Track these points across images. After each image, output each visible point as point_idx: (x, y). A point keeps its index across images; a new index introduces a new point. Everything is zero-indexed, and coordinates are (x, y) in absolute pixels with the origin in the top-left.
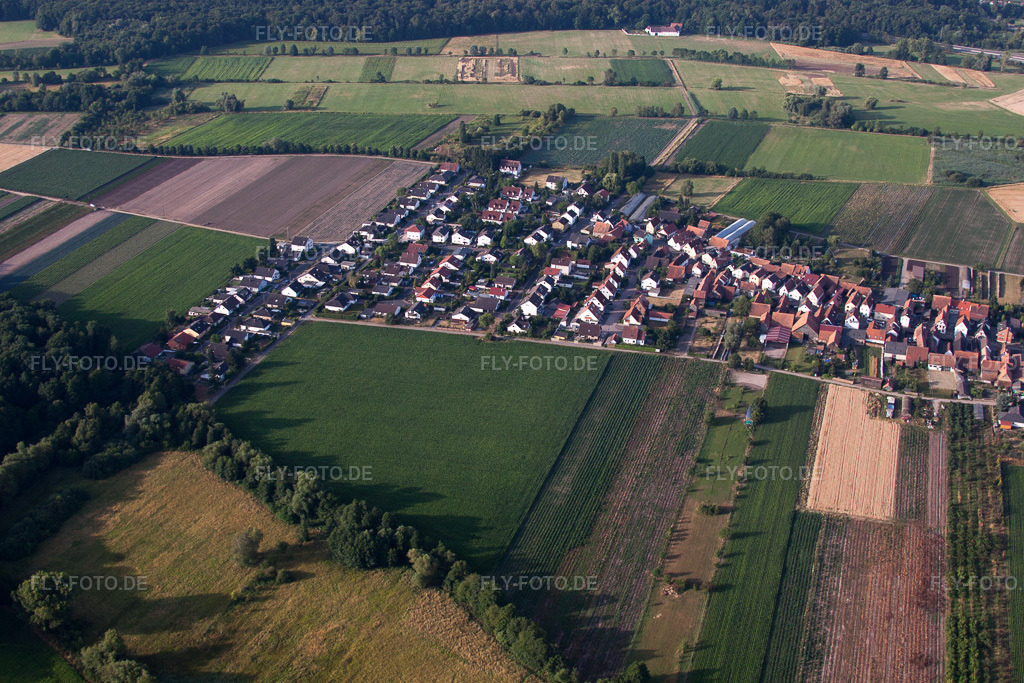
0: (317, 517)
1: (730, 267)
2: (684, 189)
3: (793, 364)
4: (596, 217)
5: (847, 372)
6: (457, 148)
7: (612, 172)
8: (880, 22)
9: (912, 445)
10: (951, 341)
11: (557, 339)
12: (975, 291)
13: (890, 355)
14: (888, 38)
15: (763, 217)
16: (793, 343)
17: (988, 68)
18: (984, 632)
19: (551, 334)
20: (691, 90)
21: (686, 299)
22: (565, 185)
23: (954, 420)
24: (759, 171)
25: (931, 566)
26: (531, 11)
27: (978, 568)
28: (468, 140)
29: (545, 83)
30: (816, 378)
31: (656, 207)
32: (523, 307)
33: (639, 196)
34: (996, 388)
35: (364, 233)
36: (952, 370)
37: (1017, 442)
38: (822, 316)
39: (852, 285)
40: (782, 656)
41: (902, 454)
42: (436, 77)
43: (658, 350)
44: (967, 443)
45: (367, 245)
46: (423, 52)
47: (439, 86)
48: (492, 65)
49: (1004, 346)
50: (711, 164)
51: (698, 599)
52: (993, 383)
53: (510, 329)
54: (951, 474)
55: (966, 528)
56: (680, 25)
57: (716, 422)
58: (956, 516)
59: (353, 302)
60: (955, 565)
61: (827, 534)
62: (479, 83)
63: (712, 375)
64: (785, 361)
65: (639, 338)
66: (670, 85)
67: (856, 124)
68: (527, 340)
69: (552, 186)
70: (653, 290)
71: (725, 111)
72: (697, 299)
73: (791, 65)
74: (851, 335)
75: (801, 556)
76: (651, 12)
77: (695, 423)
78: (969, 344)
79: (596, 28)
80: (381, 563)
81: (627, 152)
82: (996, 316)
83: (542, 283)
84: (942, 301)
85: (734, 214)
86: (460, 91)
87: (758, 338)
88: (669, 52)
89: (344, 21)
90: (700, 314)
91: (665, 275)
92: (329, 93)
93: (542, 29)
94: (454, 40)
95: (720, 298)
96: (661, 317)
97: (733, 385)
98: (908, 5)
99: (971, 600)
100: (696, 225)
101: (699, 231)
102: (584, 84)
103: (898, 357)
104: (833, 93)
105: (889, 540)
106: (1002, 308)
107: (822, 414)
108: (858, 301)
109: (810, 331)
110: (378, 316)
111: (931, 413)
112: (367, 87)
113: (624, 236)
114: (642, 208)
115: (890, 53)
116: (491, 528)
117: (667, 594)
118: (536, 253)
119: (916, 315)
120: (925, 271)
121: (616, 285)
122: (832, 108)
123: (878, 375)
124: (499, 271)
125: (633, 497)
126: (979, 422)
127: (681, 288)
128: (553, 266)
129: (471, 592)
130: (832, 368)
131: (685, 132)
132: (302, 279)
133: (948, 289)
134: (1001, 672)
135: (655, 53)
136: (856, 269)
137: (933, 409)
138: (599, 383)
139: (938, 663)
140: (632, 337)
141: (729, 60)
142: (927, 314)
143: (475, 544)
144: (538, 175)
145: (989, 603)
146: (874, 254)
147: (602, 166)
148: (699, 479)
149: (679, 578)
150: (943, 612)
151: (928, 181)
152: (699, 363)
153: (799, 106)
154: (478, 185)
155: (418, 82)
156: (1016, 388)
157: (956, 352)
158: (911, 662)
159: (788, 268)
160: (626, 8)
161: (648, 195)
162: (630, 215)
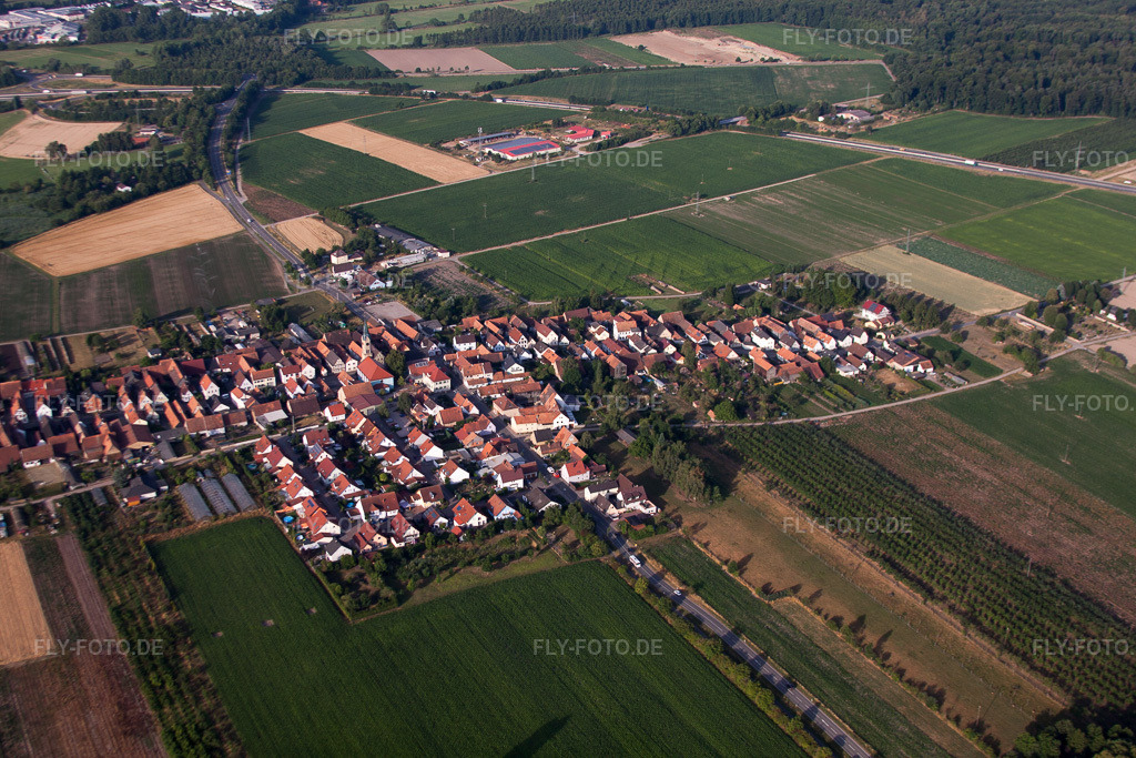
9: (42, 559)
10: (38, 428)
12: (42, 365)
18: (207, 734)
23: (77, 515)
25: (120, 685)
27: (170, 667)
34: (107, 464)
36: (52, 461)
37: (153, 515)
41: (35, 573)
44: (101, 535)
49: (97, 416)
52: (101, 460)
54: (99, 575)
55: (139, 629)
58: (123, 620)
60: (145, 674)
78: (60, 425)
82: (76, 386)
84: (11, 387)
99: (177, 704)
105: (63, 675)
106: (77, 375)
111: (48, 515)
126: (103, 508)
133: (13, 372)
137: (48, 511)
145: (198, 700)
150: (155, 730)
156: (128, 457)
157: (49, 439)
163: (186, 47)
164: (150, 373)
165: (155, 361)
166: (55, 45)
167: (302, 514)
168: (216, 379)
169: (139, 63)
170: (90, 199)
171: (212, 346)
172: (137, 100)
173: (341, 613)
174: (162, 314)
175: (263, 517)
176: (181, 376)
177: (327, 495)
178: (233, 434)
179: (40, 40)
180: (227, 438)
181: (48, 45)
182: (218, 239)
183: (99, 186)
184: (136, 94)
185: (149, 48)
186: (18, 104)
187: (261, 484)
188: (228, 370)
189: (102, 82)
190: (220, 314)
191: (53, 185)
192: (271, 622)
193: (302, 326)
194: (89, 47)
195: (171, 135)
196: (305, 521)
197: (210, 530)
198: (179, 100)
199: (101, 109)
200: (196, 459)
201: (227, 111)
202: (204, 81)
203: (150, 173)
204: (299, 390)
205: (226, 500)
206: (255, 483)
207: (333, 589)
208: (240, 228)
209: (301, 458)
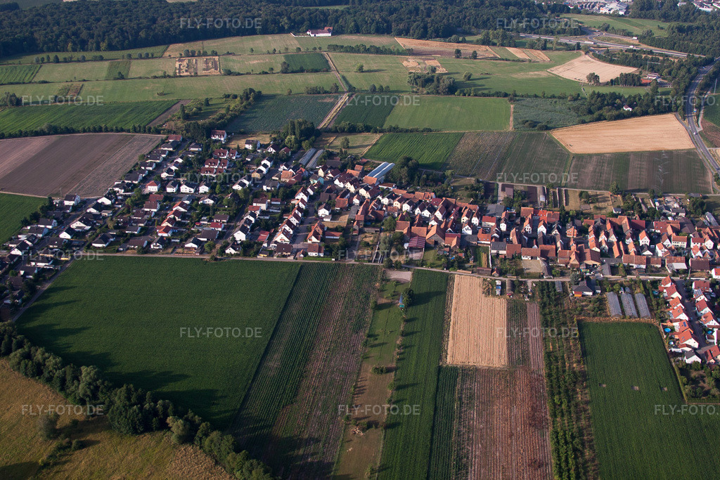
0: (98, 399)
1: (380, 197)
2: (343, 143)
3: (429, 263)
4: (283, 167)
5: (467, 265)
6: (180, 124)
7: (291, 134)
8: (469, 20)
9: (516, 314)
10: (536, 238)
11: (261, 257)
12: (549, 202)
13: (495, 251)
14: (474, 30)
15: (400, 160)
16: (428, 247)
17: (544, 48)
18: (577, 440)
19: (257, 253)
20: (342, 73)
21: (350, 222)
22: (258, 145)
23: (543, 293)
24: (394, 128)
25: (536, 397)
27: (568, 395)
28: (187, 117)
29: (239, 74)
30: (445, 271)
31: (324, 157)
32: (236, 235)
33: (312, 151)
34: (569, 269)
35: (117, 189)
36: (538, 259)
37: (587, 306)
38: (446, 227)
39: (465, 204)
40: (439, 470)
41: (509, 320)
42: (160, 74)
43: (334, 260)
44: (553, 309)
45: (120, 197)
46: (150, 56)
47: (164, 80)
48: (200, 63)
49: (572, 239)
50: (360, 125)
51: (378, 435)
52: (566, 266)
53: (228, 251)
55: (557, 368)
56: (331, 28)
57: (379, 307)
58: (550, 360)
59: (112, 240)
61: (463, 380)
62: (192, 76)
63: (373, 274)
64: (423, 261)
65: (319, 252)
66: (327, 71)
67: (458, 91)
68: (240, 258)
69: (249, 147)
70: (326, 217)
71: (367, 87)
72: (358, 222)
73: (411, 52)
74: (467, 239)
75: (446, 397)
76: (310, 20)
77: (364, 309)
78: (549, 240)
79: (272, 33)
80: (148, 429)
81: (301, 120)
82: (565, 219)
83: (248, 217)
84: (527, 211)
85: (379, 159)
86: (179, 83)
87: (403, 246)
88: (325, 48)
89: (92, 36)
90: (361, 232)
91: (334, 206)
92: (84, 89)
93: (234, 35)
94: (172, 47)
95: (374, 219)
96: (334, 235)
97: (389, 280)
98: (487, 7)
99: (565, 418)
100: (353, 169)
101: (355, 173)
102: (266, 73)
103: (501, 252)
104: (441, 70)
105: (506, 381)
106: (568, 213)
107: (452, 297)
108: (470, 215)
109: (438, 238)
110: (131, 249)
111: (526, 290)
112: (111, 84)
113: (303, 179)
114: (314, 159)
115: (478, 41)
116: (225, 397)
117: (355, 433)
118: (241, 195)
119: (511, 222)
120: (514, 191)
121: (300, 215)
122: (441, 81)
123: (488, 266)
124: (216, 210)
125: (324, 366)
126: (559, 293)
127: (346, 214)
128: (254, 204)
129: (215, 445)
130: (456, 263)
132: (74, 226)
133: (531, 203)
134: (591, 467)
135: (315, 49)
136: (467, 193)
137: (527, 287)
138: (294, 285)
139: (547, 464)
140: (314, 251)
141: (367, 51)
142: (518, 221)
143: (215, 409)
144: (240, 140)
145: (578, 419)
146: (478, 181)
147: (284, 131)
148: (370, 349)
149: (362, 421)
150: (548, 428)
151: (511, 129)
152: (363, 266)
153: (418, 81)
154: (197, 149)
155: (148, 78)
156: (583, 268)
157: (540, 246)
158: (529, 465)
159: (420, 195)
160: (293, 18)
161: (317, 149)
162: (306, 165)
163: (690, 28)
164: (610, 221)
165: (616, 216)
166: (609, 15)
167: (677, 329)
168: (649, 235)
169: (657, 34)
170: (605, 111)
171: (654, 215)
172: (650, 56)
173: (682, 395)
174: (629, 189)
175: (653, 325)
176: (628, 228)
177: (697, 322)
178: (649, 270)
179: (601, 11)
180: (646, 272)
181: (605, 14)
182: (676, 150)
183: (613, 104)
184: (651, 52)
185: (666, 25)
186: (578, 47)
187: (657, 304)
188: (659, 231)
189: (632, 42)
190: (664, 197)
191: (586, 99)
192: (637, 388)
193: (714, 216)
194: (630, 19)
195: (666, 81)
196: (678, 334)
197: (618, 324)
198: (676, 60)
199: (626, 58)
200: (623, 280)
201: (705, 72)
202: (696, 51)
203: (645, 102)
204: (699, 254)
205: (633, 309)
206: (654, 303)
207: (682, 379)
208: (693, 146)
209: (687, 295)
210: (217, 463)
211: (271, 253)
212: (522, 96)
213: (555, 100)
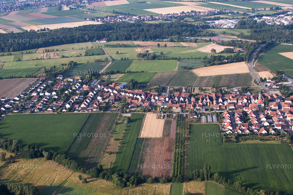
1: (121, 93)
2: (108, 77)
3: (137, 111)
4: (84, 86)
5: (152, 111)
6: (44, 74)
7: (88, 75)
8: (165, 33)
9: (167, 124)
10: (179, 102)
11: (75, 112)
12: (186, 92)
13: (163, 106)
14: (167, 37)
15: (129, 81)
16: (138, 107)
17: (196, 42)
18: (182, 154)
19: (74, 111)
20: (110, 55)
21: (109, 101)
23: (178, 117)
24: (129, 72)
25: (171, 144)
26: (62, 39)
27: (182, 143)
28: (46, 72)
29: (67, 57)
30: (143, 113)
31: (100, 82)
32: (66, 105)
33: (96, 80)
35: (21, 95)
36: (179, 108)
37: (194, 120)
38: (145, 100)
39: (154, 93)
40: (134, 163)
41: (165, 125)
42: (35, 58)
43: (102, 111)
44: (181, 121)
45: (22, 97)
46: (31, 52)
47: (37, 61)
48: (52, 54)
49: (193, 102)
50: (115, 71)
51: (114, 155)
52: (189, 109)
53: (63, 111)
54: (177, 127)
55: (180, 137)
56: (106, 39)
58: (177, 135)
59: (20, 110)
60: (176, 143)
61: (146, 141)
62: (48, 59)
63: (116, 115)
64: (135, 110)
65: (97, 109)
66: (104, 54)
67: (157, 58)
69: (71, 80)
70: (100, 99)
71: (119, 59)
72: (112, 100)
73: (139, 46)
74: (153, 103)
75: (139, 146)
76: (97, 36)
77: (112, 124)
78: (183, 102)
79: (82, 42)
82: (191, 96)
83: (71, 100)
84: (177, 94)
85: (122, 82)
86: (43, 61)
87: (128, 106)
88: (103, 46)
89: (6, 46)
90: (113, 103)
91: (104, 96)
92: (4, 65)
93: (65, 44)
94: (39, 49)
95: (118, 99)
96: (103, 105)
97: (122, 116)
98: (173, 28)
99: (180, 149)
100: (111, 84)
101: (112, 86)
102: (79, 56)
104: (151, 52)
105: (161, 141)
106: (193, 94)
108: (155, 96)
109: (141, 103)
110: (28, 112)
112: (15, 63)
113: (92, 89)
114: (97, 83)
116: (63, 148)
117: (107, 155)
118: (68, 94)
119: (170, 97)
120: (173, 89)
121: (90, 99)
122: (150, 55)
123: (160, 110)
124: (59, 99)
125: (97, 139)
126: (185, 117)
127: (108, 99)
128: (73, 97)
130: (148, 111)
131: (109, 65)
132: (6, 106)
133: (179, 91)
134: (186, 160)
135: (99, 47)
136: (155, 90)
137: (173, 116)
138: (87, 119)
139: (171, 160)
140: (95, 109)
141: (121, 46)
142: (173, 97)
144: (68, 78)
145: (184, 149)
146: (160, 87)
148: (114, 134)
149: (109, 152)
150: (173, 152)
151: (176, 70)
152: (113, 113)
153: (141, 55)
154: (51, 82)
155: (30, 60)
156: (195, 110)
157: (180, 104)
158: (165, 161)
159: (136, 91)
160: (90, 36)
161: (98, 80)
162: (94, 84)
163: (260, 31)
164: (208, 96)
166: (227, 28)
168: (223, 99)
169: (246, 34)
170: (216, 62)
171: (226, 93)
173: (223, 141)
174: (219, 86)
175: (217, 124)
176: (215, 97)
177: (233, 122)
178: (221, 109)
179: (224, 27)
180: (219, 110)
182: (242, 74)
184: (241, 41)
186: (210, 41)
187: (220, 118)
188: (227, 98)
189: (234, 38)
190: (233, 88)
191: (208, 58)
192: (207, 141)
193: (250, 93)
194: (236, 29)
196: (226, 126)
197: (205, 124)
198: (250, 43)
200: (209, 112)
201: (261, 46)
203: (233, 58)
204: (241, 104)
205: (211, 119)
208: (249, 72)
210: (59, 164)
211: (79, 111)
212: (183, 59)
213: (196, 59)
